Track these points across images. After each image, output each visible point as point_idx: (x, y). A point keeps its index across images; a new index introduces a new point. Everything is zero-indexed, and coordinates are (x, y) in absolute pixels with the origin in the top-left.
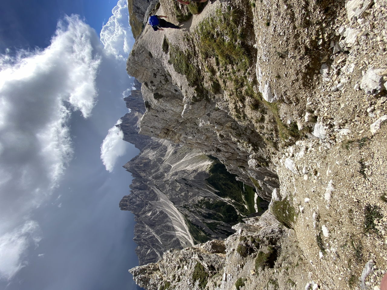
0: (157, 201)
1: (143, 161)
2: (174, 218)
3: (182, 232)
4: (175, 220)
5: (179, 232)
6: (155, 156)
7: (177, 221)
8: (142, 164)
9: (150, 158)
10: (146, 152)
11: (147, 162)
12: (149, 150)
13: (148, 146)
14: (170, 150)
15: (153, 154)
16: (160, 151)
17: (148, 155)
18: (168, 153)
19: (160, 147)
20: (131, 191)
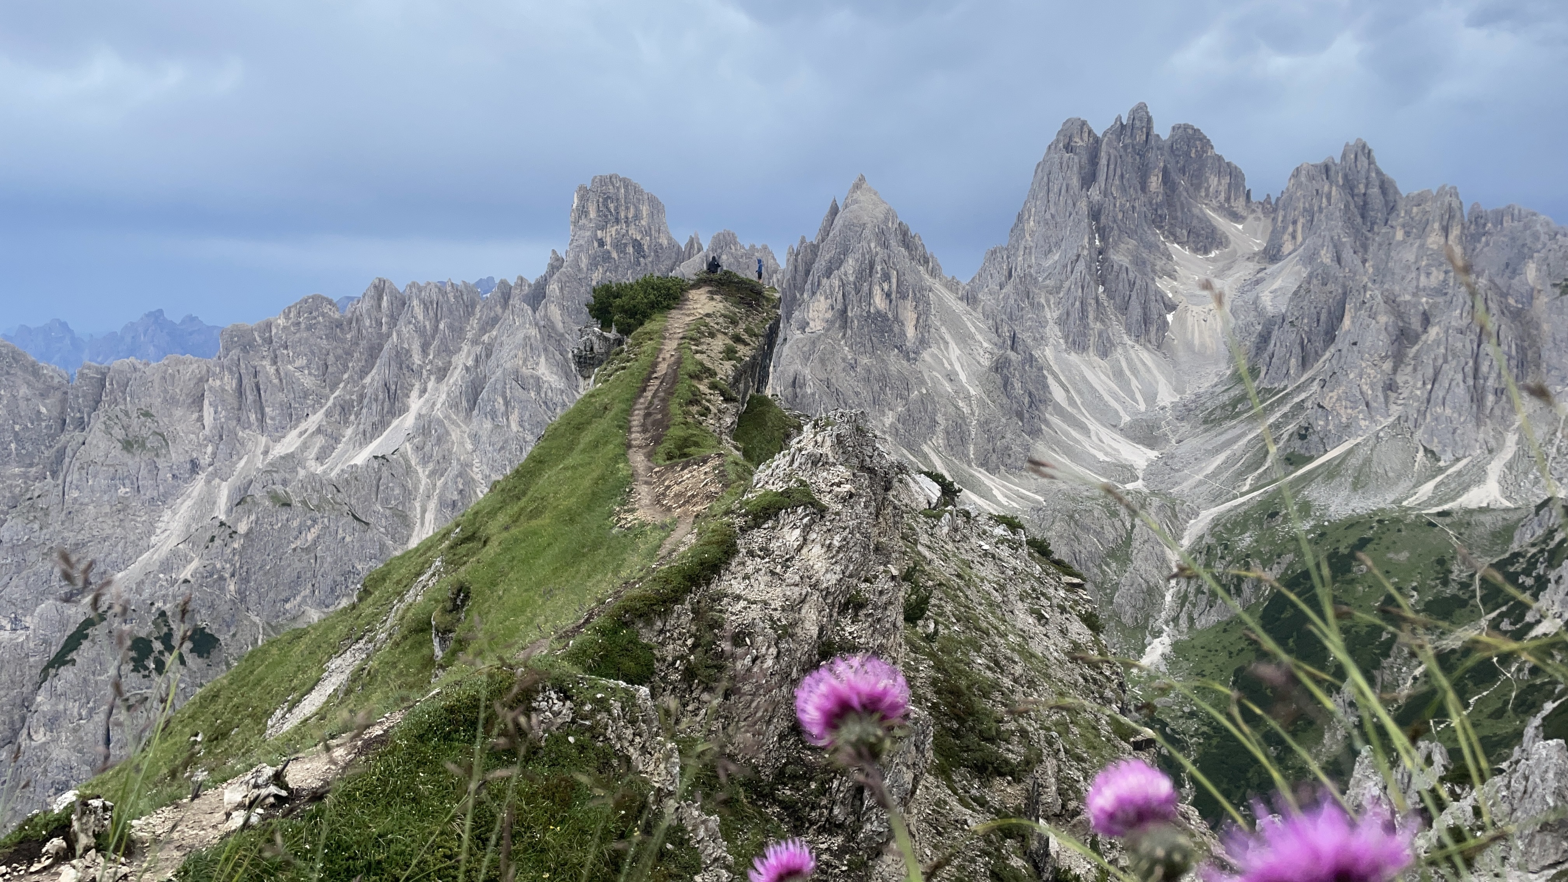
1: (909, 304)
6: (948, 387)
8: (891, 302)
9: (933, 355)
10: (969, 324)
11: (903, 334)
12: (985, 345)
13: (1014, 338)
14: (1000, 497)
15: (963, 377)
16: (987, 422)
17: (948, 337)
18: (979, 481)
19: (1015, 419)
20: (694, 242)
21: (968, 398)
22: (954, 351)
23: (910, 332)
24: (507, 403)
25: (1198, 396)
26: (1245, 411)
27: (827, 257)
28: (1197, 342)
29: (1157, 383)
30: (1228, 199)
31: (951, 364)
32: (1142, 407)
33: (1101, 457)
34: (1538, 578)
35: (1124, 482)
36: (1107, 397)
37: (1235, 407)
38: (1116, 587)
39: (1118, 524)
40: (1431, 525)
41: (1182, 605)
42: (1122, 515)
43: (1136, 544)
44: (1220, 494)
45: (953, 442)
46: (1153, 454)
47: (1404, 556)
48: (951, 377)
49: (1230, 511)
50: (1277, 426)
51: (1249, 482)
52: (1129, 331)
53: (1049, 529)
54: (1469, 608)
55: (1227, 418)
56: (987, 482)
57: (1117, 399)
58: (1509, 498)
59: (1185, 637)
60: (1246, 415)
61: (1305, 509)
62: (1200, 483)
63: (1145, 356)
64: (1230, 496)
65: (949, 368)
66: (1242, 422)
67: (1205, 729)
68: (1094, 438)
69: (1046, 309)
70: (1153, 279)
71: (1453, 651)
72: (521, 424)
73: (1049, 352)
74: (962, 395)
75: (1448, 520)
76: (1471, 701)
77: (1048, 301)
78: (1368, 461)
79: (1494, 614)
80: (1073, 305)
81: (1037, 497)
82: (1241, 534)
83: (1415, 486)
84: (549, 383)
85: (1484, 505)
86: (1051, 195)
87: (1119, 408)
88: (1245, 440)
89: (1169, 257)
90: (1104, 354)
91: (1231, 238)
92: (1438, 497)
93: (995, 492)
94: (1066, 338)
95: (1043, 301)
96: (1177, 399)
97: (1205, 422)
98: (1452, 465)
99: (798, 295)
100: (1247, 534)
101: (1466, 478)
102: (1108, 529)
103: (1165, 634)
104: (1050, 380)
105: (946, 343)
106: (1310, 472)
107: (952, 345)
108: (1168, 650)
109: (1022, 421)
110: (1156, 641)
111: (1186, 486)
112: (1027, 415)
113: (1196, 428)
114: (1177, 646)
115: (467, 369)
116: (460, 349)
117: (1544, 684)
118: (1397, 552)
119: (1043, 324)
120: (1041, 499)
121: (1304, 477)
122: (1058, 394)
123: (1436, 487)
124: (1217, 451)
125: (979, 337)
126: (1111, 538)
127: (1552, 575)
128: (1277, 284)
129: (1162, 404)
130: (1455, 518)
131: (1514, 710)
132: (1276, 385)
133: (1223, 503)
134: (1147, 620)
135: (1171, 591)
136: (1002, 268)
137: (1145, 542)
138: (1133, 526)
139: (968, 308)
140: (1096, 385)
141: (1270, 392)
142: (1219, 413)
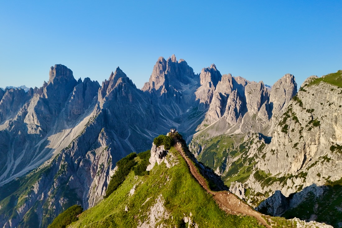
0: (66, 120)
1: (130, 95)
2: (38, 151)
3: (13, 165)
4: (34, 153)
5: (13, 161)
6: (139, 112)
7: (32, 156)
8: (126, 94)
9: (136, 105)
10: (142, 99)
11: (129, 101)
12: (146, 103)
13: (152, 101)
14: (151, 135)
15: (142, 110)
16: (147, 119)
17: (138, 101)
18: (146, 131)
19: (153, 119)
20: (80, 80)
21: (143, 114)
22: (140, 104)
23: (131, 100)
25: (187, 113)
26: (196, 116)
27: (111, 84)
28: (186, 102)
29: (179, 110)
30: (190, 74)
31: (139, 107)
32: (177, 115)
33: (170, 126)
34: (249, 147)
36: (170, 113)
37: (194, 115)
40: (230, 137)
46: (179, 125)
47: (226, 144)
48: (139, 110)
49: (194, 136)
50: (202, 119)
52: (174, 100)
54: (237, 153)
56: (148, 132)
57: (172, 114)
58: (242, 132)
61: (208, 135)
62: (189, 130)
63: (177, 105)
64: (194, 133)
68: (168, 122)
70: (178, 90)
71: (235, 161)
73: (158, 104)
75: (233, 136)
76: (239, 171)
77: (158, 94)
78: (218, 125)
79: (242, 154)
83: (227, 130)
85: (239, 133)
86: (157, 72)
87: (173, 116)
88: (196, 122)
89: (180, 85)
91: (192, 82)
92: (231, 132)
94: (162, 101)
96: (183, 114)
97: (189, 118)
98: (233, 126)
101: (235, 128)
104: (159, 110)
105: (138, 103)
106: (208, 128)
111: (186, 131)
112: (155, 118)
117: (251, 167)
118: (225, 143)
121: (207, 129)
122: (161, 113)
123: (230, 130)
124: (191, 124)
125: (145, 101)
127: (251, 146)
129: (180, 115)
130: (234, 136)
131: (247, 172)
136: (148, 87)
139: (142, 95)
140: (168, 111)
141: (200, 112)
142: (191, 117)
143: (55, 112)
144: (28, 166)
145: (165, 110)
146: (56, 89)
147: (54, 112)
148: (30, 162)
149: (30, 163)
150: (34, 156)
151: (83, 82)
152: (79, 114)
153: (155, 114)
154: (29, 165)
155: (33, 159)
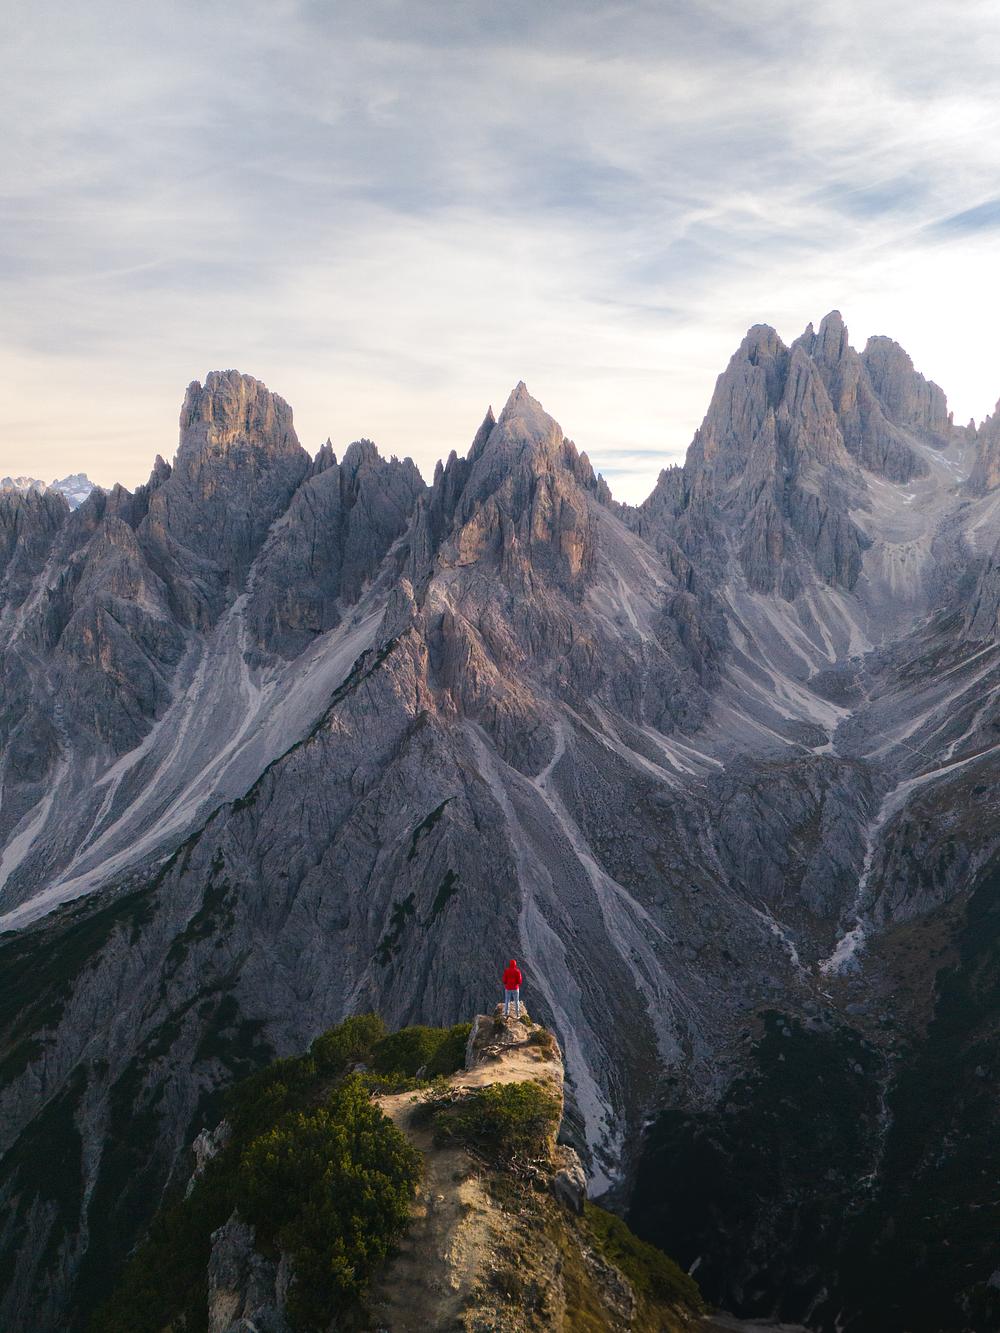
0: (248, 656)
2: (107, 805)
4: (91, 814)
6: (616, 633)
7: (83, 829)
8: (553, 533)
9: (599, 594)
10: (642, 560)
11: (567, 567)
12: (659, 583)
13: (691, 575)
14: (675, 763)
15: (633, 620)
16: (658, 674)
17: (616, 573)
18: (651, 742)
19: (691, 671)
20: (326, 453)
21: (638, 645)
22: (626, 590)
23: (576, 566)
24: (97, 638)
25: (895, 646)
26: (948, 667)
27: (482, 477)
28: (893, 585)
29: (849, 629)
30: (926, 424)
31: (620, 605)
32: (833, 658)
33: (787, 715)
35: (813, 745)
36: (793, 645)
37: (935, 662)
38: (804, 870)
39: (806, 797)
41: (878, 893)
42: (811, 786)
43: (827, 820)
44: (920, 763)
45: (622, 697)
46: (844, 713)
48: (620, 620)
49: (931, 783)
50: (982, 686)
51: (951, 749)
52: (819, 569)
53: (729, 802)
55: (925, 674)
56: (659, 743)
57: (804, 647)
59: (881, 931)
60: (948, 672)
62: (897, 750)
63: (836, 598)
64: (931, 764)
65: (618, 608)
66: (944, 679)
67: (903, 1042)
68: (779, 692)
69: (727, 542)
70: (846, 512)
72: (114, 663)
73: (728, 593)
74: (632, 642)
77: (729, 534)
80: (757, 539)
81: (716, 762)
82: (945, 810)
84: (148, 614)
86: (734, 412)
87: (807, 659)
88: (948, 700)
89: (864, 487)
90: (790, 597)
91: (932, 467)
93: (669, 756)
94: (749, 575)
95: (723, 533)
96: (871, 650)
97: (903, 676)
99: (447, 519)
100: (951, 812)
102: (796, 801)
103: (858, 927)
104: (731, 625)
105: (615, 580)
107: (622, 581)
108: (861, 946)
109: (699, 672)
110: (849, 935)
111: (883, 751)
112: (705, 666)
113: (891, 683)
114: (870, 941)
115: (51, 594)
116: (42, 569)
119: (723, 559)
120: (720, 764)
122: (739, 642)
124: (914, 712)
125: (653, 575)
126: (799, 812)
128: (982, 521)
129: (854, 655)
132: (981, 638)
133: (925, 773)
134: (838, 910)
135: (865, 876)
136: (677, 492)
137: (836, 818)
138: (823, 799)
139: (641, 540)
140: (783, 633)
141: (976, 646)
142: (917, 669)
143: (199, 614)
144: (58, 880)
145: (767, 622)
146: (207, 497)
147: (193, 617)
148: (69, 859)
149: (71, 868)
150: (90, 834)
151: (339, 463)
152: (314, 631)
153: (705, 647)
154: (66, 873)
155: (86, 847)
